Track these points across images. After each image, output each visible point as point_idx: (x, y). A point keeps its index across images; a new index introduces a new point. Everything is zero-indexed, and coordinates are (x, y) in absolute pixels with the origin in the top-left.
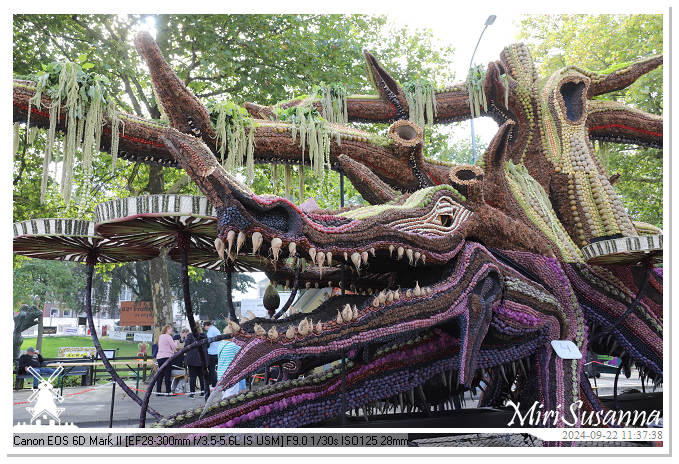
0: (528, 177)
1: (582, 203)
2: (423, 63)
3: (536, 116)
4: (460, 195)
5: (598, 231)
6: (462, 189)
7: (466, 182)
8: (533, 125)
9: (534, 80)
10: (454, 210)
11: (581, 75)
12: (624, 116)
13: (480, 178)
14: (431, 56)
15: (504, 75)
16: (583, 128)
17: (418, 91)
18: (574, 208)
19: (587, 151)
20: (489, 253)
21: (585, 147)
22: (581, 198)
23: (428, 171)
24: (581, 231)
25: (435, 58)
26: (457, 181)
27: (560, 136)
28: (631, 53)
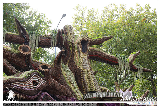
0: (69, 69)
1: (85, 80)
2: (40, 25)
3: (73, 49)
4: (41, 74)
5: (89, 90)
6: (43, 72)
7: (44, 70)
8: (72, 52)
9: (73, 38)
10: (39, 80)
11: (87, 38)
12: (99, 53)
13: (49, 69)
14: (44, 23)
15: (64, 34)
16: (87, 55)
17: (34, 35)
18: (82, 81)
19: (88, 63)
20: (50, 96)
21: (87, 62)
22: (85, 78)
23: (32, 64)
24: (84, 89)
25: (45, 24)
26: (41, 69)
27: (80, 57)
28: (105, 34)
